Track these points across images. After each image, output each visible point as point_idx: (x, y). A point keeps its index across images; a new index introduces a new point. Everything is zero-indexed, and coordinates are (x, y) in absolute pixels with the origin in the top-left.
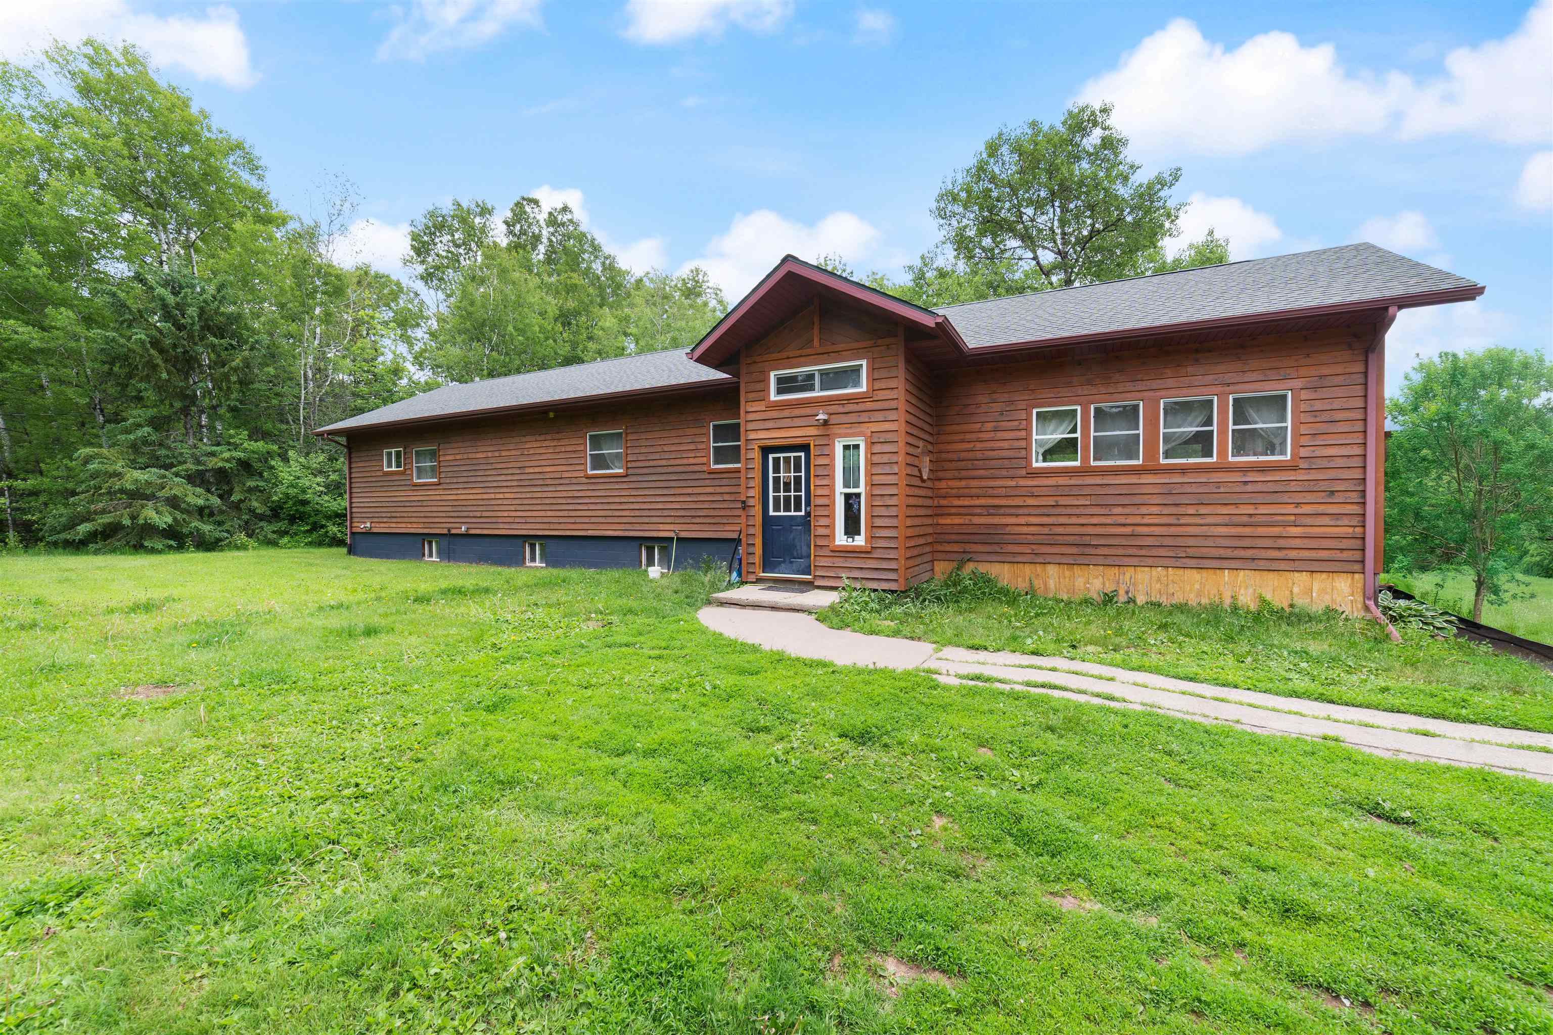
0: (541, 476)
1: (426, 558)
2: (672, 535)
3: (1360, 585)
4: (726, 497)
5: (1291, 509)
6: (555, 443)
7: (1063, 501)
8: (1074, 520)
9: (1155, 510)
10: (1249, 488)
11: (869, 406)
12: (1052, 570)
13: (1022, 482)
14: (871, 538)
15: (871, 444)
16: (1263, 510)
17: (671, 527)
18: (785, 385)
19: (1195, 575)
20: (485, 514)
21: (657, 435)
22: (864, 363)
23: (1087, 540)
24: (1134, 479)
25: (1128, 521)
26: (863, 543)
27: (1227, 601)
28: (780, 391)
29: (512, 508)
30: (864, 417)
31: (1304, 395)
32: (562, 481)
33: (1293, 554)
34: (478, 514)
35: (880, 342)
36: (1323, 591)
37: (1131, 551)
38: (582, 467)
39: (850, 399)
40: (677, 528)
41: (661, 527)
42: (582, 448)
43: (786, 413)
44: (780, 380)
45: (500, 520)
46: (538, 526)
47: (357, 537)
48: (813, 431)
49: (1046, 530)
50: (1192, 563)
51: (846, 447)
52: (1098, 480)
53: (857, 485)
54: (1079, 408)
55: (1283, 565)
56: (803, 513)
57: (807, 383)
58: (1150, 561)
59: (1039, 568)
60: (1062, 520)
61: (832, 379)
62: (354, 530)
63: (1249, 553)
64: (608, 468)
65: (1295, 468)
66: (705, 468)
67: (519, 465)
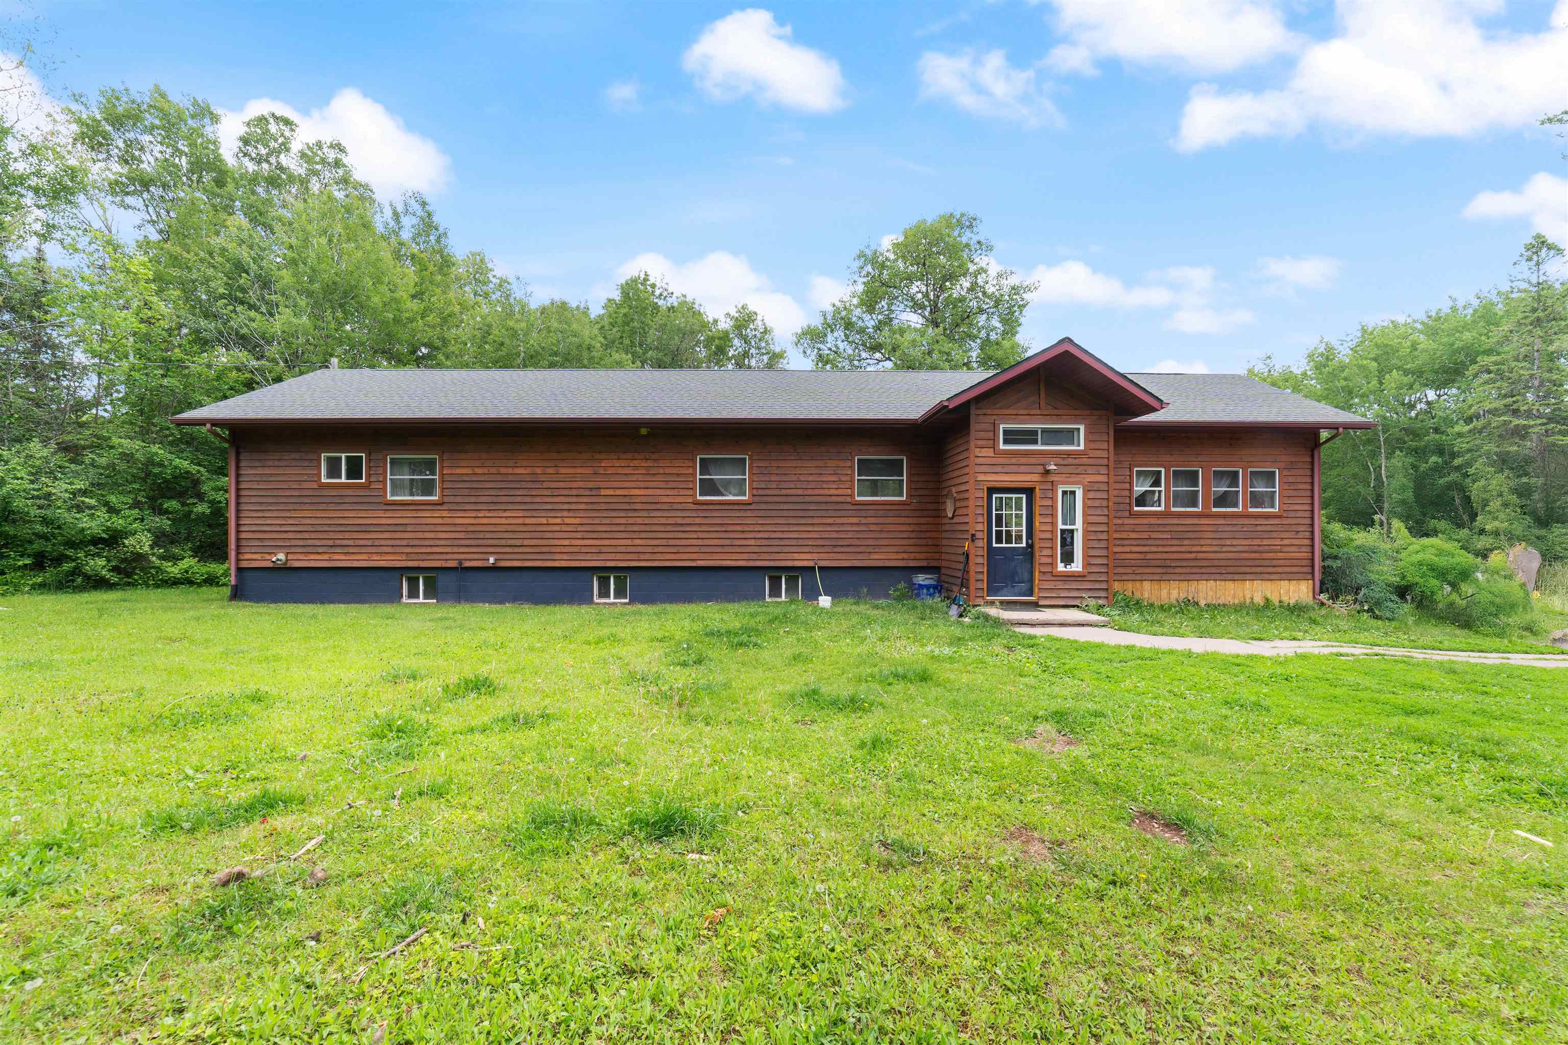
0: (627, 500)
1: (405, 600)
2: (811, 564)
3: (1311, 587)
4: (873, 528)
5: (1278, 542)
6: (650, 463)
7: (1154, 535)
8: (1161, 549)
9: (1209, 542)
10: (1259, 528)
11: (1085, 461)
12: (1147, 585)
13: (1126, 521)
14: (1086, 564)
15: (1086, 491)
16: (1266, 542)
17: (809, 556)
18: (1011, 437)
19: (1230, 584)
20: (526, 542)
21: (794, 464)
22: (1082, 428)
23: (1168, 563)
24: (1196, 521)
25: (1194, 549)
26: (1080, 569)
27: (1248, 601)
28: (1006, 442)
29: (579, 535)
30: (1080, 469)
31: (1285, 473)
32: (658, 506)
33: (1280, 570)
34: (518, 543)
35: (1095, 412)
36: (1294, 591)
37: (1194, 570)
38: (690, 492)
39: (1069, 454)
40: (815, 556)
41: (796, 556)
42: (690, 471)
43: (1014, 461)
44: (1006, 432)
45: (554, 550)
46: (619, 557)
47: (248, 575)
48: (1036, 478)
49: (1142, 556)
50: (1230, 576)
51: (1064, 493)
52: (1175, 521)
53: (1073, 523)
54: (1163, 470)
55: (1276, 577)
56: (1024, 545)
57: (1029, 437)
58: (1206, 577)
59: (1138, 584)
60: (1154, 549)
61: (1053, 436)
62: (244, 564)
63: (1259, 570)
64: (722, 495)
65: (1280, 517)
66: (849, 500)
67: (590, 485)
